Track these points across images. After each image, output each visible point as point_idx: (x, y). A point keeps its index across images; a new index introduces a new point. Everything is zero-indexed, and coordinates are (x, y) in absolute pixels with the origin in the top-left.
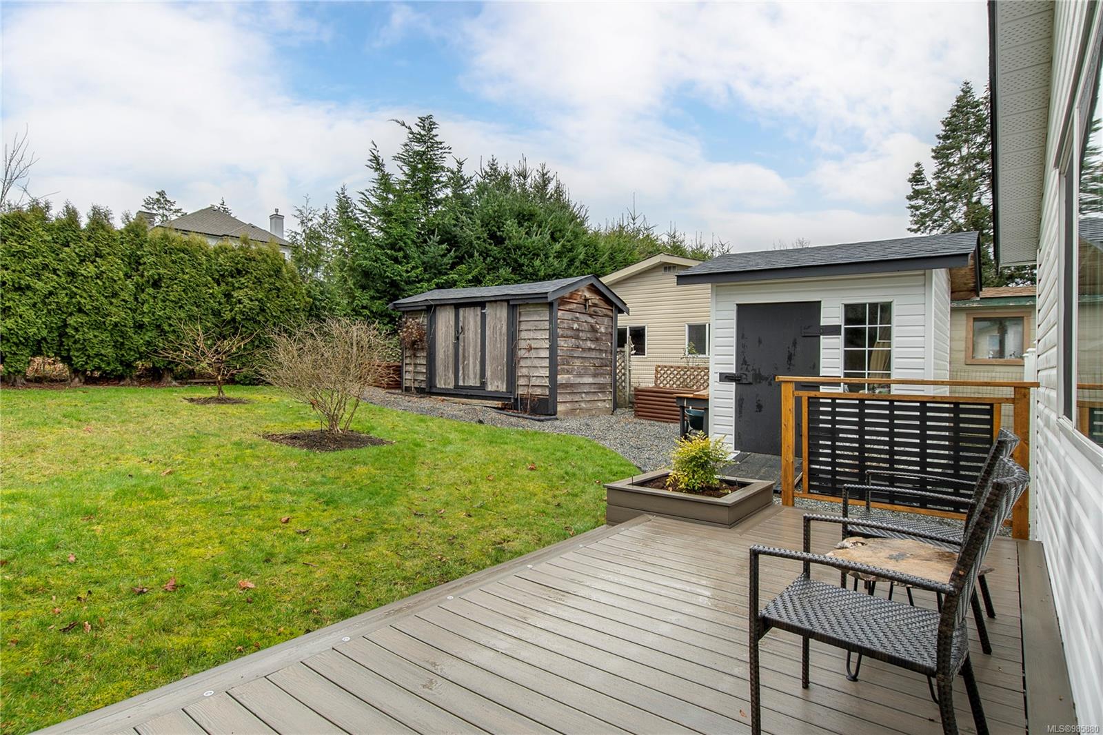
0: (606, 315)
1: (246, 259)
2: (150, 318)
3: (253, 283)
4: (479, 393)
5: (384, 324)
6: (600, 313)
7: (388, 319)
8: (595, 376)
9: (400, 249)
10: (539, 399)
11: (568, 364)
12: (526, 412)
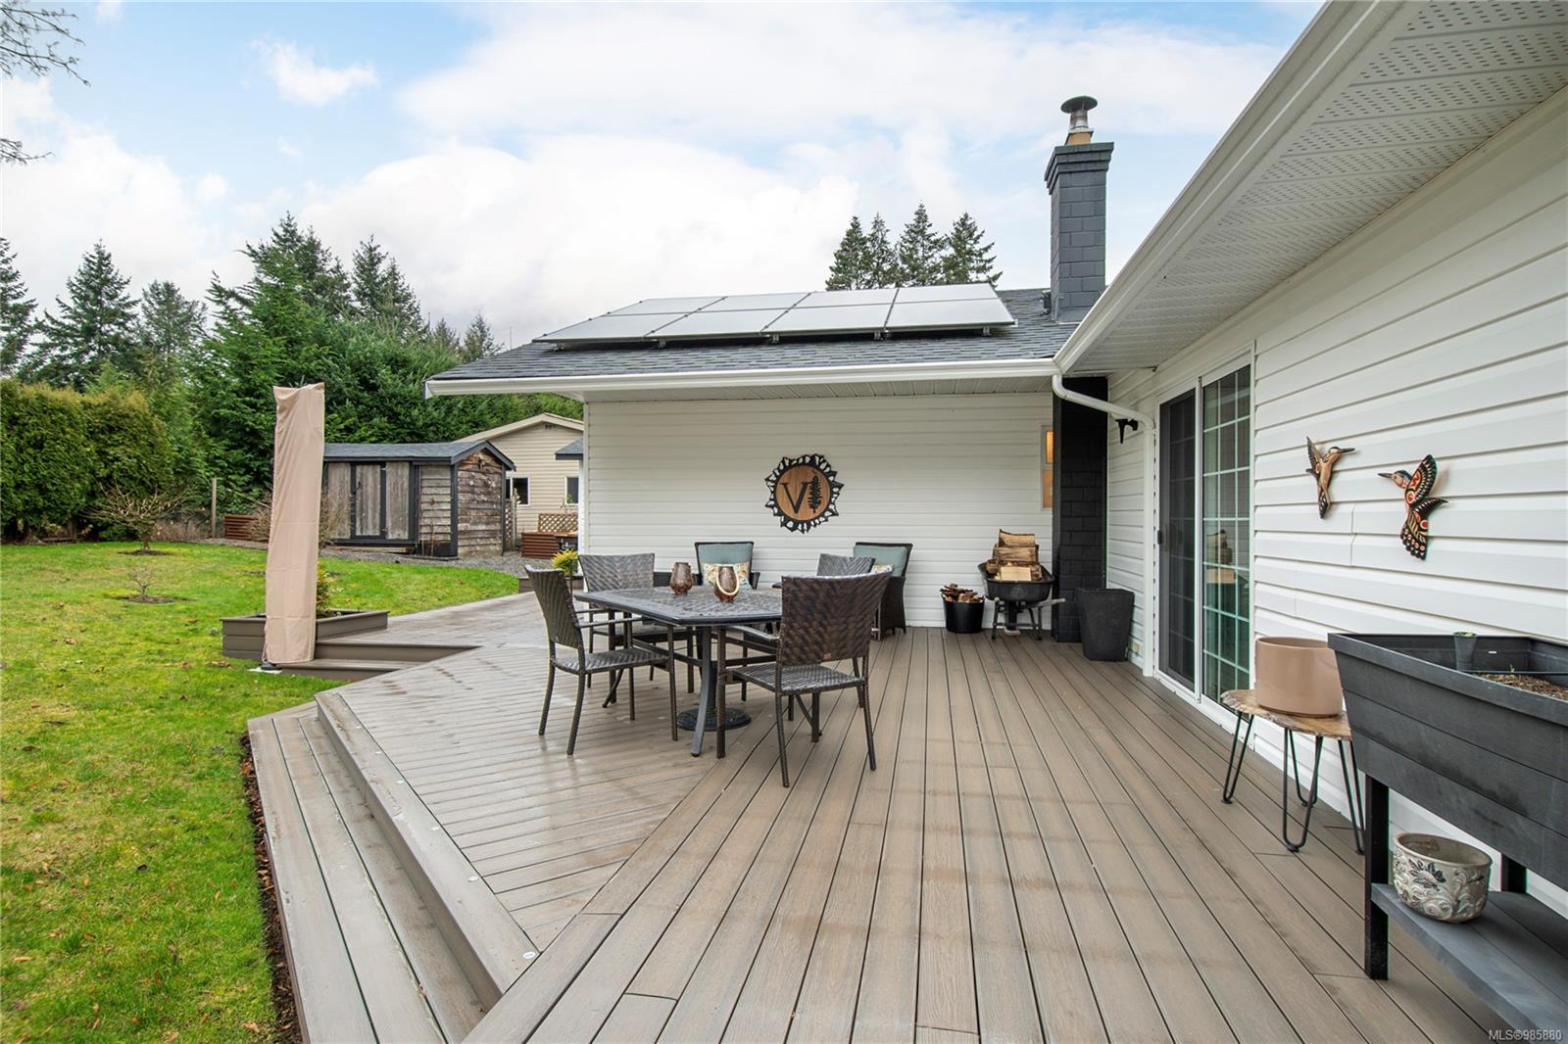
0: (496, 473)
1: (119, 416)
2: (31, 477)
3: (130, 440)
4: (381, 541)
5: (241, 475)
6: (492, 471)
7: (244, 470)
8: (487, 524)
9: (259, 396)
10: (441, 544)
11: (466, 515)
12: (429, 555)
